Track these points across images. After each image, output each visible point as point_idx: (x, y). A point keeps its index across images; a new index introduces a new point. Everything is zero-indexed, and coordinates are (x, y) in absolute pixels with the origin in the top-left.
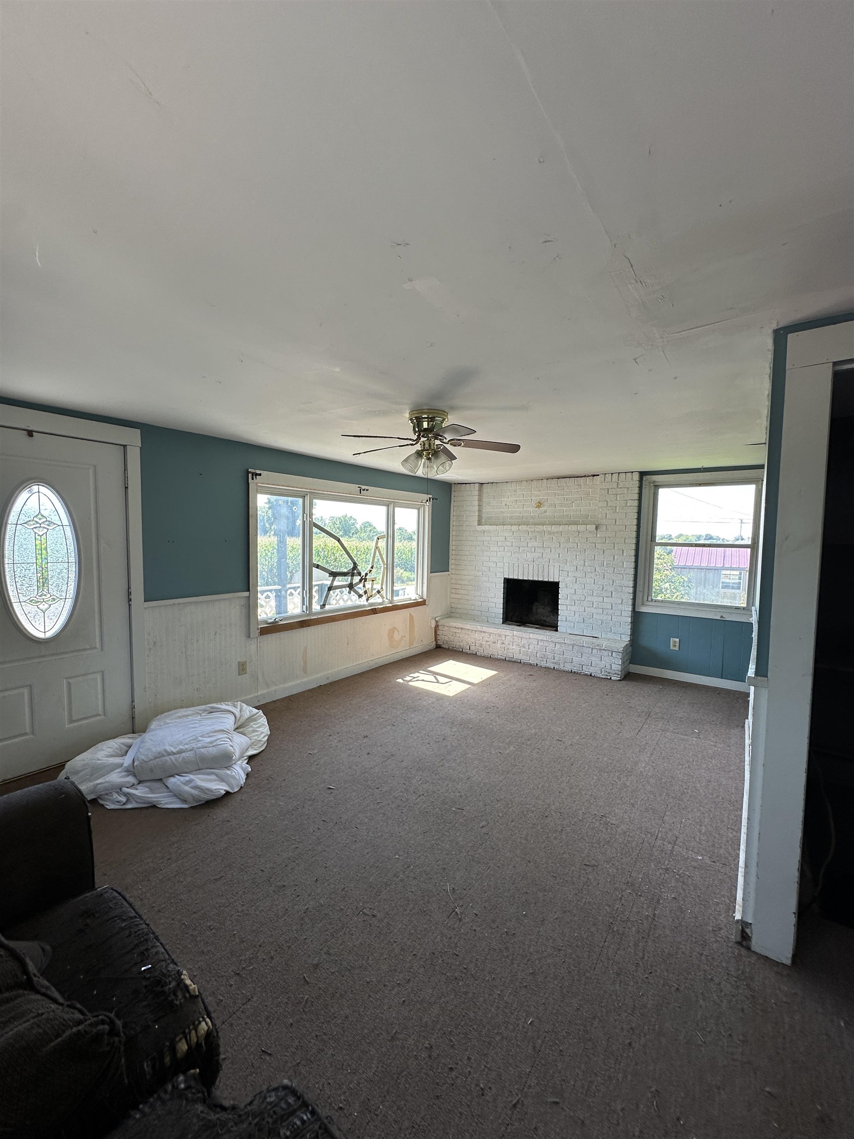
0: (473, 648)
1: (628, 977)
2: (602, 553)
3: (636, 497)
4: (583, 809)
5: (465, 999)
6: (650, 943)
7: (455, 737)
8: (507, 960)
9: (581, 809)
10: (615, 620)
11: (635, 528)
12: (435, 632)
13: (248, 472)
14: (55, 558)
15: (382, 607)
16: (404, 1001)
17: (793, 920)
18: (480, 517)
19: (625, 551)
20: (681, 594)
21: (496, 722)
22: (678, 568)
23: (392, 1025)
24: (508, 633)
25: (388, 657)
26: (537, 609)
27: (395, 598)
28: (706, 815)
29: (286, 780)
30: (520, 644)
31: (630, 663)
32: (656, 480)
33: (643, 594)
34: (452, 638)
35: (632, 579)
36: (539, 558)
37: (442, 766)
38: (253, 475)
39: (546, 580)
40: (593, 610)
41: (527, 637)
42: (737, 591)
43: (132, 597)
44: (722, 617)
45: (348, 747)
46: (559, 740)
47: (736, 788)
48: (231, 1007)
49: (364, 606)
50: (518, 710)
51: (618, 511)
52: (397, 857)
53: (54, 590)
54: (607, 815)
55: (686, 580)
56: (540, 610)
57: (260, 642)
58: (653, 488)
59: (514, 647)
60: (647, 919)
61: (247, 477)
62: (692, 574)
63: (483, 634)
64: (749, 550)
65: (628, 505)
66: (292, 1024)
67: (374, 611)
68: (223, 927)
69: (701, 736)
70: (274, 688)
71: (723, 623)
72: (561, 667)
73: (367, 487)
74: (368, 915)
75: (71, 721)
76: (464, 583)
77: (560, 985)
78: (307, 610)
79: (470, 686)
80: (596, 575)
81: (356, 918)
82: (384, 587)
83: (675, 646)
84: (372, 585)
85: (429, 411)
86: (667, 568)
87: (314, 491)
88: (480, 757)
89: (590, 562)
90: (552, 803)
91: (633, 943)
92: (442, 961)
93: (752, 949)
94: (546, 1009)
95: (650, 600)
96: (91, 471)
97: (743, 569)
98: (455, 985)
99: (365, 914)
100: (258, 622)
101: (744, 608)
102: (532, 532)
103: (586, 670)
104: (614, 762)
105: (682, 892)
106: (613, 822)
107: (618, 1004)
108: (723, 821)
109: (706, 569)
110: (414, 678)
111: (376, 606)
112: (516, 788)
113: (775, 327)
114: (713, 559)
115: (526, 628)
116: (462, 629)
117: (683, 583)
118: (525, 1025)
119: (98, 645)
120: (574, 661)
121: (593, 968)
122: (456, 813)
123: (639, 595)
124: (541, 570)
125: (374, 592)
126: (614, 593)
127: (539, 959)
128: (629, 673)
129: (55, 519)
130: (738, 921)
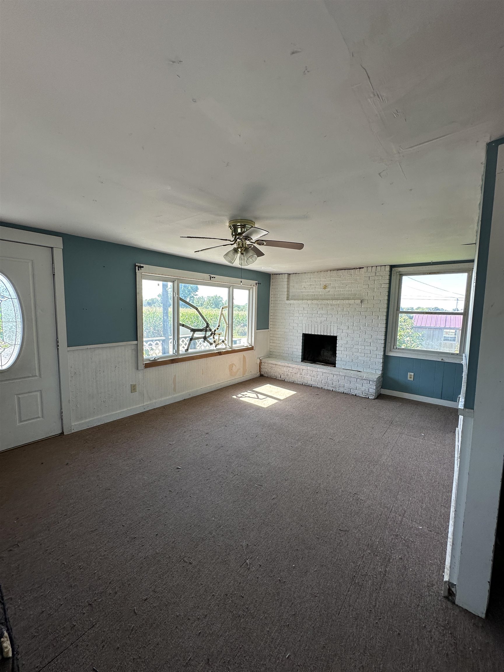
0: (282, 376)
1: (363, 622)
2: (364, 318)
3: (387, 281)
4: (342, 488)
5: (244, 634)
6: (381, 594)
7: (264, 435)
8: (277, 602)
9: (341, 488)
10: (372, 360)
11: (386, 302)
12: (260, 366)
13: (136, 266)
14: (7, 319)
15: (225, 351)
16: (200, 633)
17: (487, 587)
18: (288, 294)
19: (379, 317)
20: (417, 344)
21: (291, 425)
22: (416, 328)
23: (188, 652)
24: (304, 368)
25: (229, 382)
26: (323, 353)
27: (234, 345)
28: (426, 495)
29: (152, 462)
30: (312, 375)
31: (382, 388)
32: (401, 271)
33: (391, 344)
34: (270, 370)
35: (384, 335)
36: (325, 321)
37: (253, 454)
38: (138, 267)
39: (329, 335)
40: (358, 354)
41: (316, 370)
42: (453, 342)
43: (59, 344)
44: (442, 359)
45: (195, 440)
46: (331, 439)
47: (448, 476)
48: (80, 631)
49: (213, 350)
50: (307, 417)
51: (375, 291)
52: (213, 519)
53: (7, 339)
54: (358, 493)
55: (421, 335)
56: (326, 354)
57: (145, 373)
58: (399, 276)
59: (308, 377)
60: (380, 575)
61: (135, 268)
62: (425, 332)
63: (289, 368)
64: (462, 316)
65: (382, 287)
66: (118, 648)
67: (220, 354)
68: (89, 567)
69: (426, 438)
70: (154, 401)
71: (443, 363)
72: (337, 390)
73: (214, 276)
74: (186, 562)
75: (21, 421)
76: (278, 336)
77: (313, 625)
78: (176, 353)
79: (277, 401)
80: (361, 332)
81: (178, 564)
82: (227, 338)
83: (411, 378)
84: (219, 337)
85: (241, 220)
86: (409, 328)
87: (180, 278)
88: (278, 449)
89: (357, 324)
90: (322, 483)
91: (368, 593)
92: (232, 601)
93: (456, 603)
94: (300, 646)
95: (395, 348)
96: (30, 264)
97: (458, 329)
98: (238, 621)
99: (185, 562)
100: (143, 360)
101: (457, 354)
102: (320, 304)
103: (353, 392)
104: (366, 454)
105: (406, 553)
106: (362, 498)
107: (354, 644)
108: (438, 500)
109: (434, 328)
110: (244, 395)
111: (221, 350)
112: (299, 471)
113: (489, 141)
114: (439, 322)
115: (316, 365)
116: (276, 365)
117: (419, 337)
118: (284, 659)
119: (37, 374)
120: (345, 386)
121: (338, 613)
122: (257, 488)
123: (388, 345)
124: (326, 328)
125: (220, 341)
126: (372, 343)
127: (300, 603)
128: (381, 394)
129: (6, 294)
130: (446, 582)
